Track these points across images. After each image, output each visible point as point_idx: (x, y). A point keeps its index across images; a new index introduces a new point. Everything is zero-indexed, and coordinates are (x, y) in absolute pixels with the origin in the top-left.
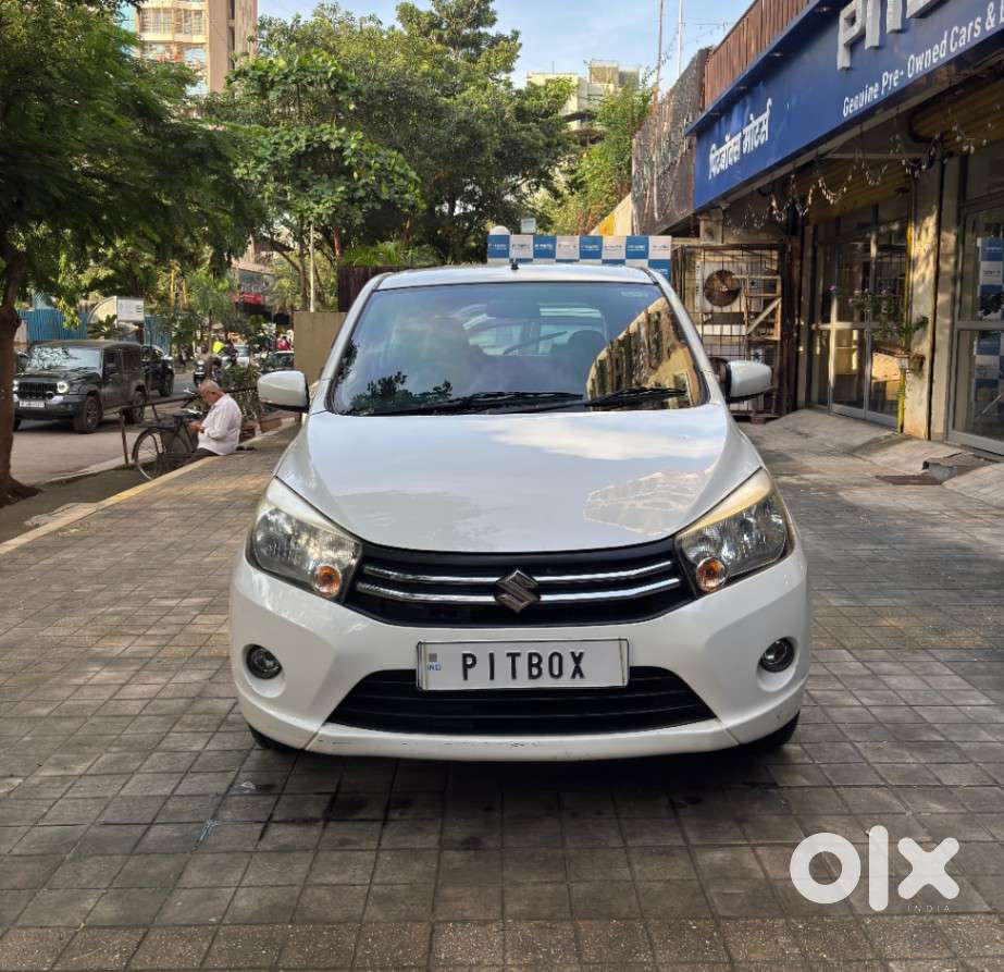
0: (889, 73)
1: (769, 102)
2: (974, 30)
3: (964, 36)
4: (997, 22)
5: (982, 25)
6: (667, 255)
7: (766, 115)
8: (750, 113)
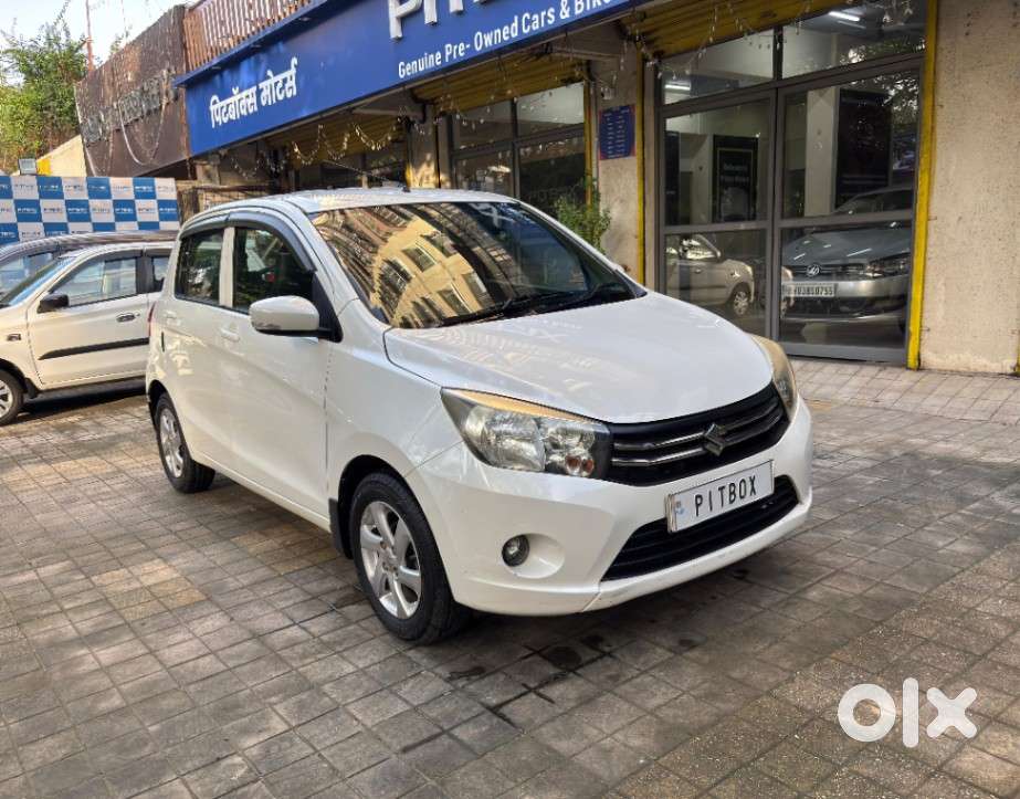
0: (453, 45)
1: (294, 61)
2: (546, 18)
3: (537, 22)
4: (572, 12)
5: (557, 14)
6: (173, 196)
7: (293, 71)
8: (268, 68)
